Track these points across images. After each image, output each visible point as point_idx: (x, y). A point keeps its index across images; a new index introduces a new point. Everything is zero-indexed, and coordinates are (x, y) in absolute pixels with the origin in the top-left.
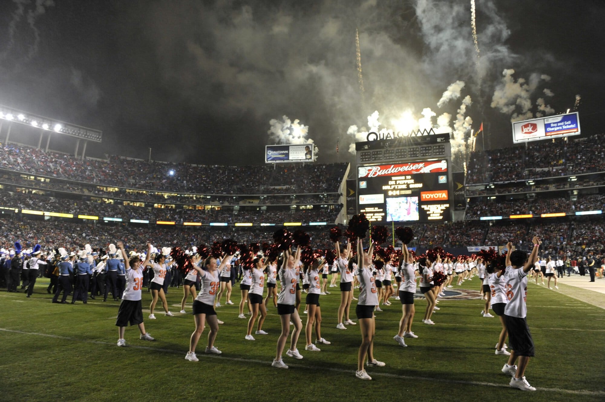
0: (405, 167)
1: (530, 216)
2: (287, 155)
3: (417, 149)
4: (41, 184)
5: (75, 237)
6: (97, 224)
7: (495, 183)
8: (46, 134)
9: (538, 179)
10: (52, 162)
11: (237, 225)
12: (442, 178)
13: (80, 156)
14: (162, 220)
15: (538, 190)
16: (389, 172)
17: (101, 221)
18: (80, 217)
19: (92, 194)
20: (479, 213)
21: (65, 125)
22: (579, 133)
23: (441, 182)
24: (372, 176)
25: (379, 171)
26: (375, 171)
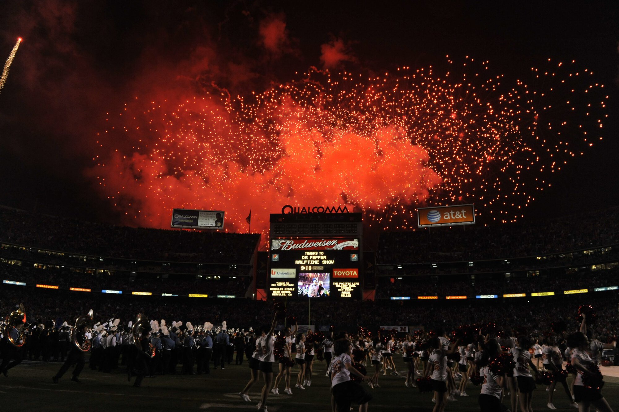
0: (318, 242)
1: (436, 298)
2: (196, 221)
3: (331, 226)
7: (404, 264)
9: (442, 263)
11: (135, 293)
12: (354, 256)
14: (43, 283)
15: (442, 273)
16: (303, 247)
20: (389, 292)
22: (474, 223)
23: (353, 260)
24: (285, 249)
25: (293, 245)
26: (289, 245)
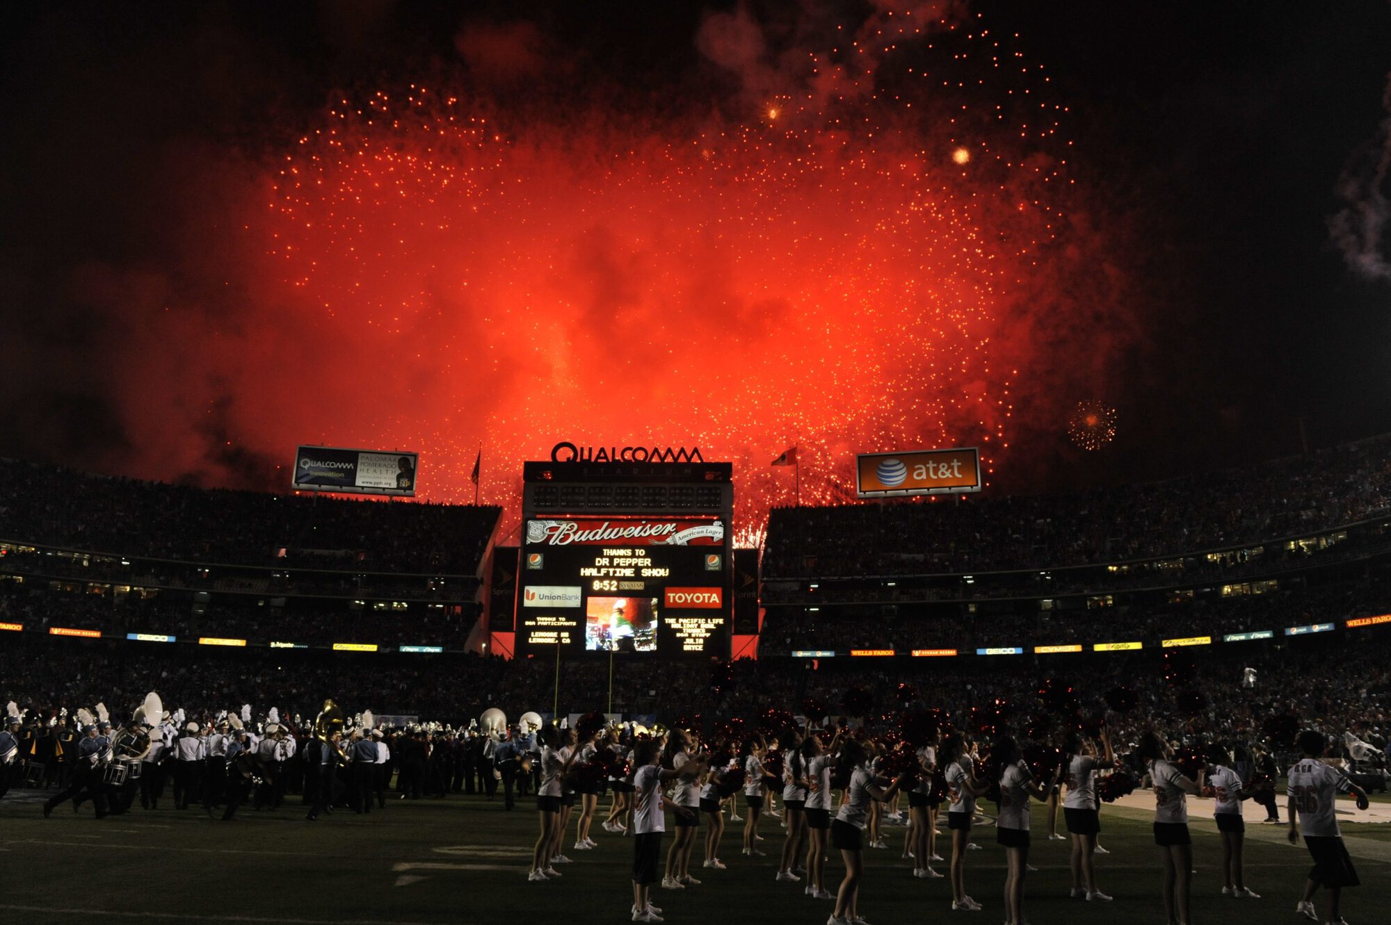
0: (633, 528)
1: (890, 653)
2: (352, 475)
3: (663, 491)
7: (822, 578)
9: (906, 575)
11: (205, 641)
12: (714, 558)
15: (905, 600)
16: (598, 537)
20: (788, 640)
22: (978, 488)
23: (710, 569)
24: (557, 542)
25: (575, 533)
26: (566, 532)
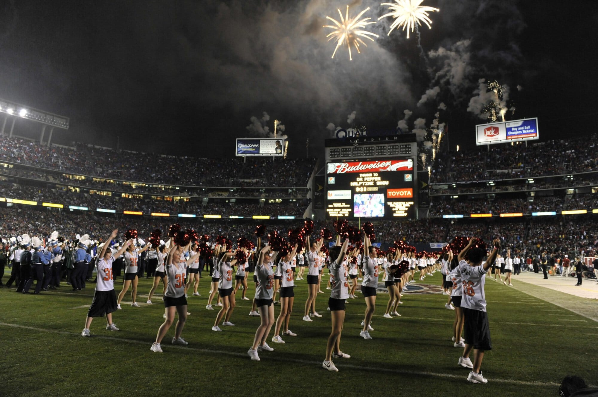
0: (372, 164)
1: (490, 215)
2: (258, 149)
3: (385, 148)
4: (4, 170)
5: (39, 225)
6: (61, 212)
7: (458, 183)
8: (11, 118)
9: (498, 180)
10: (16, 148)
11: (206, 216)
12: (408, 176)
13: (46, 143)
14: (129, 210)
15: (498, 191)
16: (357, 169)
17: (66, 210)
18: (45, 204)
19: (57, 182)
20: (442, 211)
21: (31, 110)
22: (537, 137)
23: (406, 181)
24: (340, 172)
25: (347, 168)
26: (343, 168)
